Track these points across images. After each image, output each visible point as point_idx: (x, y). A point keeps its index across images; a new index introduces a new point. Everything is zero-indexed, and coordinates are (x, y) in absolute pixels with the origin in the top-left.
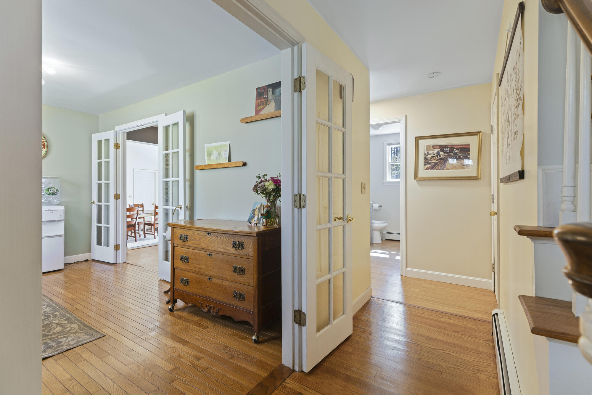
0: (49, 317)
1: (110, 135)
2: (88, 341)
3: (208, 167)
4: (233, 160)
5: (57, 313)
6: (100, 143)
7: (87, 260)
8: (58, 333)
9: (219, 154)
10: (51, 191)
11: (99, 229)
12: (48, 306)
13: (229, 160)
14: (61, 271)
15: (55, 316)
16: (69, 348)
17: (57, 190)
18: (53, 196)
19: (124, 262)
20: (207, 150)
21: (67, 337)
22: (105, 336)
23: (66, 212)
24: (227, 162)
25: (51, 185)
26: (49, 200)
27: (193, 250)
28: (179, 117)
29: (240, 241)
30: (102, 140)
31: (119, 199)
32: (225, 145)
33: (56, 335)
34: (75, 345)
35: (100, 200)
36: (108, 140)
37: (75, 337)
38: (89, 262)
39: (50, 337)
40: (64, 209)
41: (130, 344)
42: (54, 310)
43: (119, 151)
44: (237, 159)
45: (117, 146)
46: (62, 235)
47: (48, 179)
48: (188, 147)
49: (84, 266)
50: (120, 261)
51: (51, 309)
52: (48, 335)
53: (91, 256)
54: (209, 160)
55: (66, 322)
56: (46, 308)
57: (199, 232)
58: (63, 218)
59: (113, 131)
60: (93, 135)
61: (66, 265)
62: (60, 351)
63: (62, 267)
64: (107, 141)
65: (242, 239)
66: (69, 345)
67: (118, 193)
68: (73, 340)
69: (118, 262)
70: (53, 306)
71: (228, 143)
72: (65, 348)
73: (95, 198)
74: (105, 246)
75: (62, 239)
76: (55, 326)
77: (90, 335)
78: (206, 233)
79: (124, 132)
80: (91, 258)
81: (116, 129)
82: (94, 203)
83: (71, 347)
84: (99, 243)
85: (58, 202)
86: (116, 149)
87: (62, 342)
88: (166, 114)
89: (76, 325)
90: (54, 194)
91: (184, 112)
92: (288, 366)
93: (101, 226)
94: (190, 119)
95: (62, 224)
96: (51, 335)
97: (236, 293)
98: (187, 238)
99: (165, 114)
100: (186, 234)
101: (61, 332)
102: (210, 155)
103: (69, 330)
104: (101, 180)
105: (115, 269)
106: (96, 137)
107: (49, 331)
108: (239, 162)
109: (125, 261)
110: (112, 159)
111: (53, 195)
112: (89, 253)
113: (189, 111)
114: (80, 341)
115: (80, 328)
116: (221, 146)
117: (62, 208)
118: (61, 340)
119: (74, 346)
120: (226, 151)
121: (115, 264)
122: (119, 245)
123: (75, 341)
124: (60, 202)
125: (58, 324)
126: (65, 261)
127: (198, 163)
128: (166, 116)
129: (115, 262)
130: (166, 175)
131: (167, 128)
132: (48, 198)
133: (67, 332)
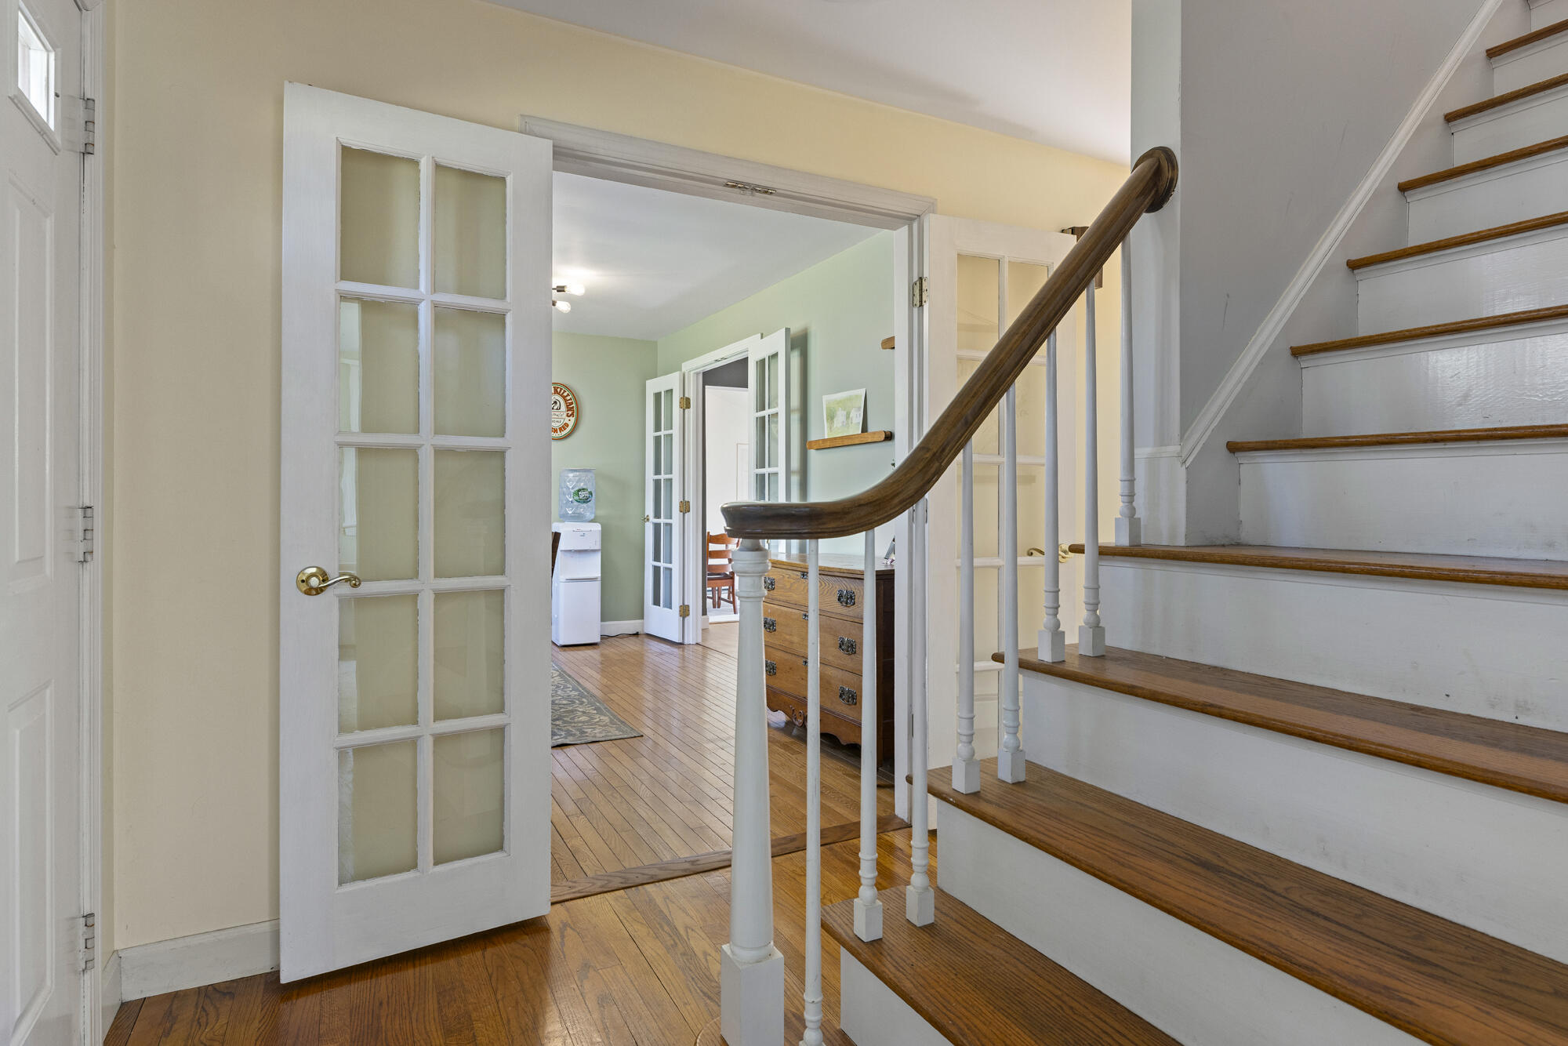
0: (574, 703)
1: (671, 381)
2: (620, 737)
3: (828, 444)
4: (871, 428)
5: (584, 700)
6: (658, 396)
7: (637, 634)
8: (583, 722)
9: (848, 416)
10: (582, 494)
11: (657, 570)
12: (573, 690)
13: (864, 429)
14: (595, 646)
15: (582, 703)
16: (594, 739)
17: (591, 493)
18: (585, 505)
19: (697, 644)
20: (827, 408)
21: (594, 728)
22: (642, 736)
23: (605, 534)
24: (860, 432)
25: (582, 484)
26: (578, 512)
27: (782, 608)
28: (777, 342)
29: (849, 590)
30: (660, 393)
31: (689, 511)
32: (857, 396)
33: (580, 725)
34: (603, 739)
35: (657, 515)
36: (670, 392)
37: (604, 730)
38: (640, 638)
39: (573, 725)
40: (600, 529)
41: (674, 751)
42: (581, 695)
43: (689, 413)
44: (876, 426)
45: (686, 403)
46: (596, 578)
47: (578, 473)
48: (795, 401)
49: (631, 645)
50: (690, 639)
51: (576, 693)
52: (571, 723)
53: (643, 625)
54: (831, 428)
55: (595, 712)
56: (571, 691)
57: (790, 572)
58: (598, 546)
59: (678, 372)
60: (648, 382)
61: (604, 637)
62: (583, 741)
63: (597, 640)
64: (669, 394)
65: (852, 586)
66: (595, 737)
67: (686, 499)
68: (600, 733)
69: (686, 642)
70: (580, 691)
71: (862, 392)
72: (590, 739)
73: (650, 510)
74: (665, 606)
75: (598, 584)
76: (580, 714)
77: (623, 731)
78: (799, 574)
79: (698, 374)
80: (643, 630)
81: (683, 370)
82: (648, 520)
83: (597, 739)
84: (656, 602)
85: (592, 517)
86: (684, 410)
87: (586, 732)
88: (762, 334)
89: (606, 718)
90: (586, 500)
91: (788, 330)
92: (902, 817)
93: (660, 567)
94: (799, 343)
95: (598, 558)
96: (575, 723)
97: (843, 690)
98: (772, 585)
99: (760, 335)
100: (771, 577)
101: (587, 722)
102: (831, 417)
103: (598, 722)
104: (660, 474)
105: (681, 653)
106: (653, 386)
107: (573, 718)
108: (879, 432)
109: (700, 641)
110: (676, 432)
111: (584, 502)
112: (640, 621)
113: (796, 328)
114: (608, 736)
115: (611, 722)
116: (850, 399)
117: (597, 527)
118: (586, 730)
119: (600, 739)
120: (860, 408)
121: (681, 644)
122: (688, 606)
123: (604, 735)
124: (595, 517)
125: (584, 712)
126: (601, 631)
127: (813, 436)
128: (762, 338)
129: (681, 641)
130: (761, 464)
131: (761, 364)
132: (577, 508)
133: (595, 723)
